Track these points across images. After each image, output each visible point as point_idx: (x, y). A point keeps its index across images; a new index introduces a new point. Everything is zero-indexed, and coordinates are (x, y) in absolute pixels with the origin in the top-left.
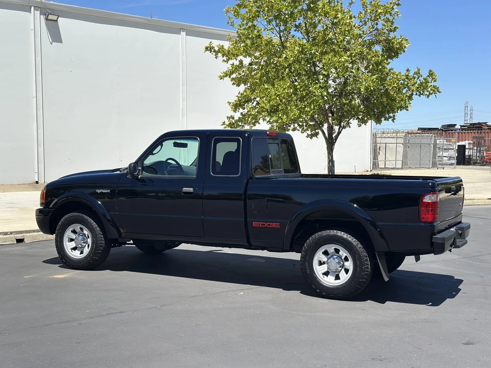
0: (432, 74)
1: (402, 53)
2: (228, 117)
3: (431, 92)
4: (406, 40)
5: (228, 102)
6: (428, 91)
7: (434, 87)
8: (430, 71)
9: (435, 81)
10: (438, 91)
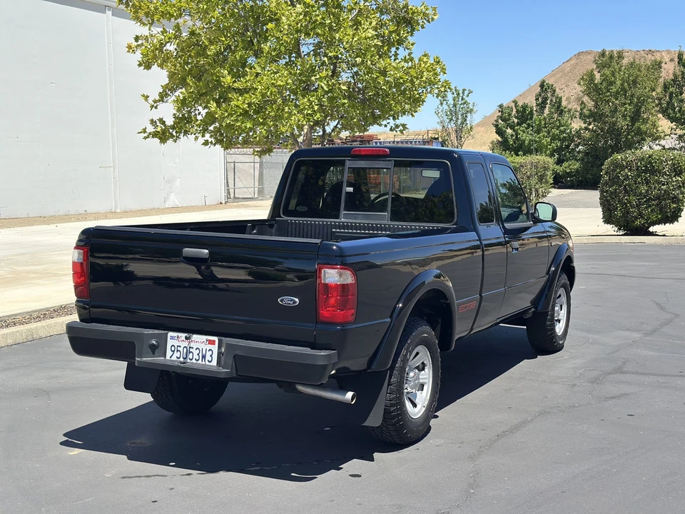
0: (439, 62)
1: (420, 28)
2: (152, 121)
3: (443, 89)
4: (434, 9)
5: (143, 96)
6: (438, 88)
7: (446, 81)
8: (437, 58)
9: (445, 73)
10: (449, 88)
